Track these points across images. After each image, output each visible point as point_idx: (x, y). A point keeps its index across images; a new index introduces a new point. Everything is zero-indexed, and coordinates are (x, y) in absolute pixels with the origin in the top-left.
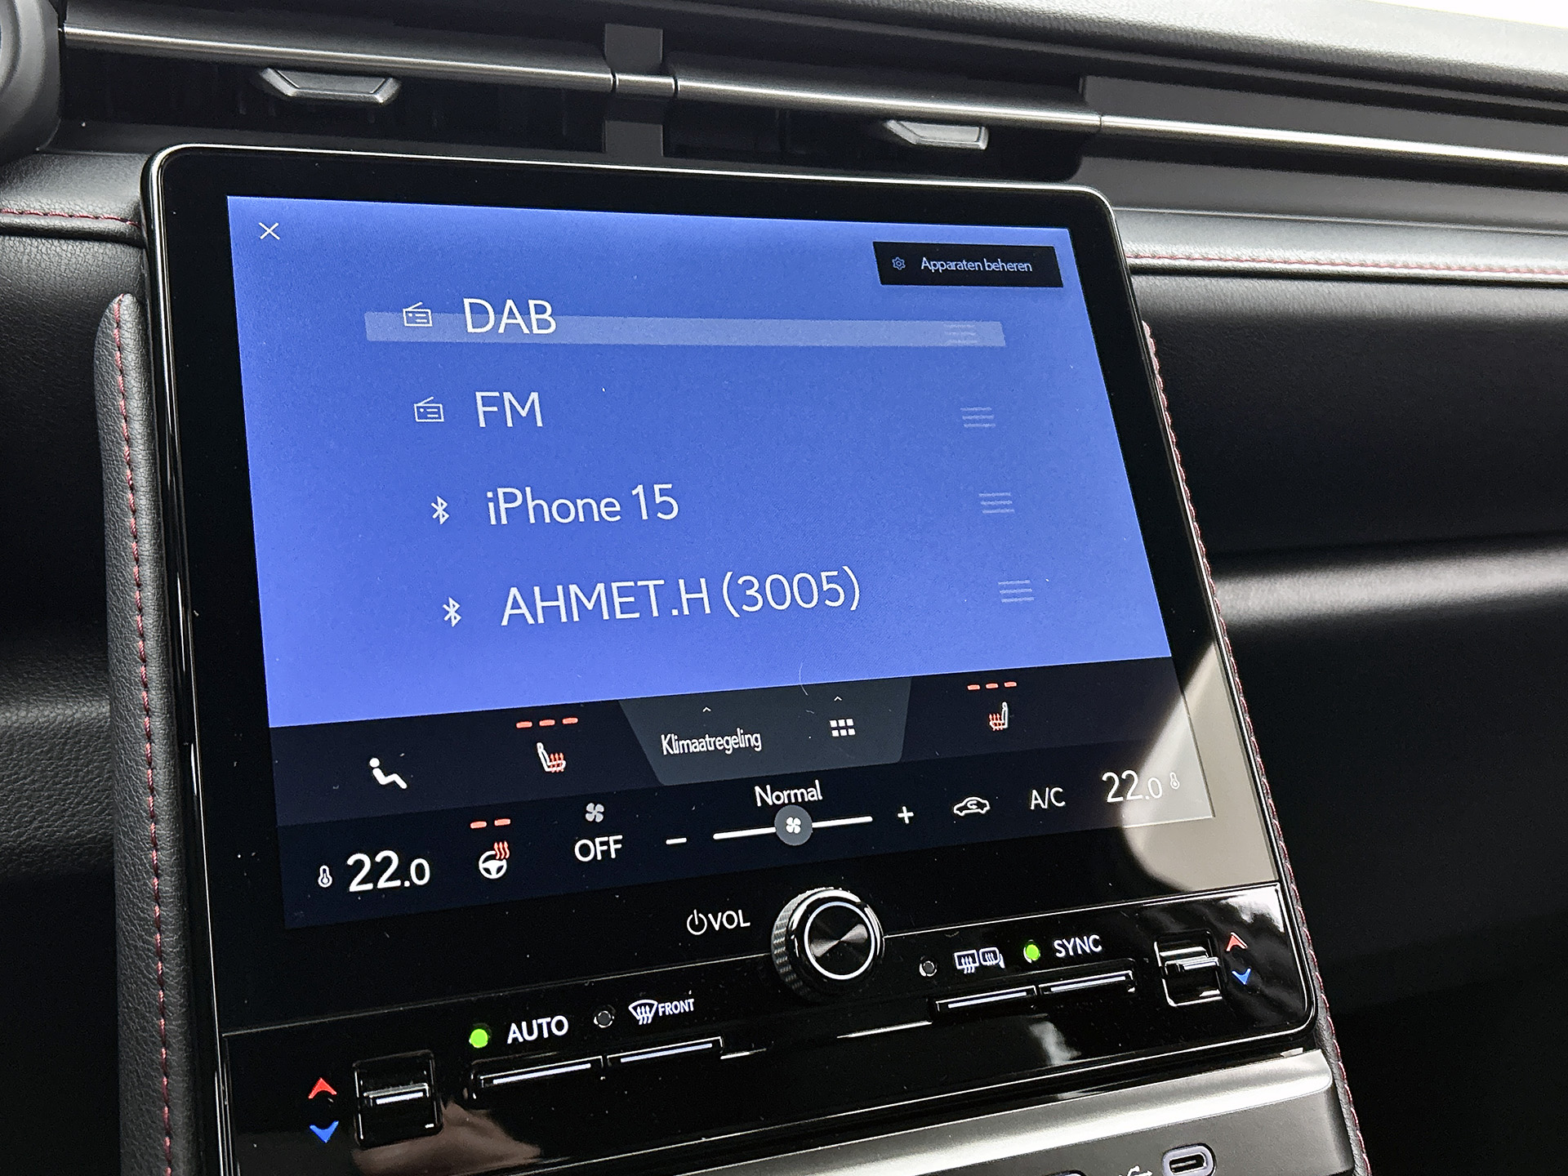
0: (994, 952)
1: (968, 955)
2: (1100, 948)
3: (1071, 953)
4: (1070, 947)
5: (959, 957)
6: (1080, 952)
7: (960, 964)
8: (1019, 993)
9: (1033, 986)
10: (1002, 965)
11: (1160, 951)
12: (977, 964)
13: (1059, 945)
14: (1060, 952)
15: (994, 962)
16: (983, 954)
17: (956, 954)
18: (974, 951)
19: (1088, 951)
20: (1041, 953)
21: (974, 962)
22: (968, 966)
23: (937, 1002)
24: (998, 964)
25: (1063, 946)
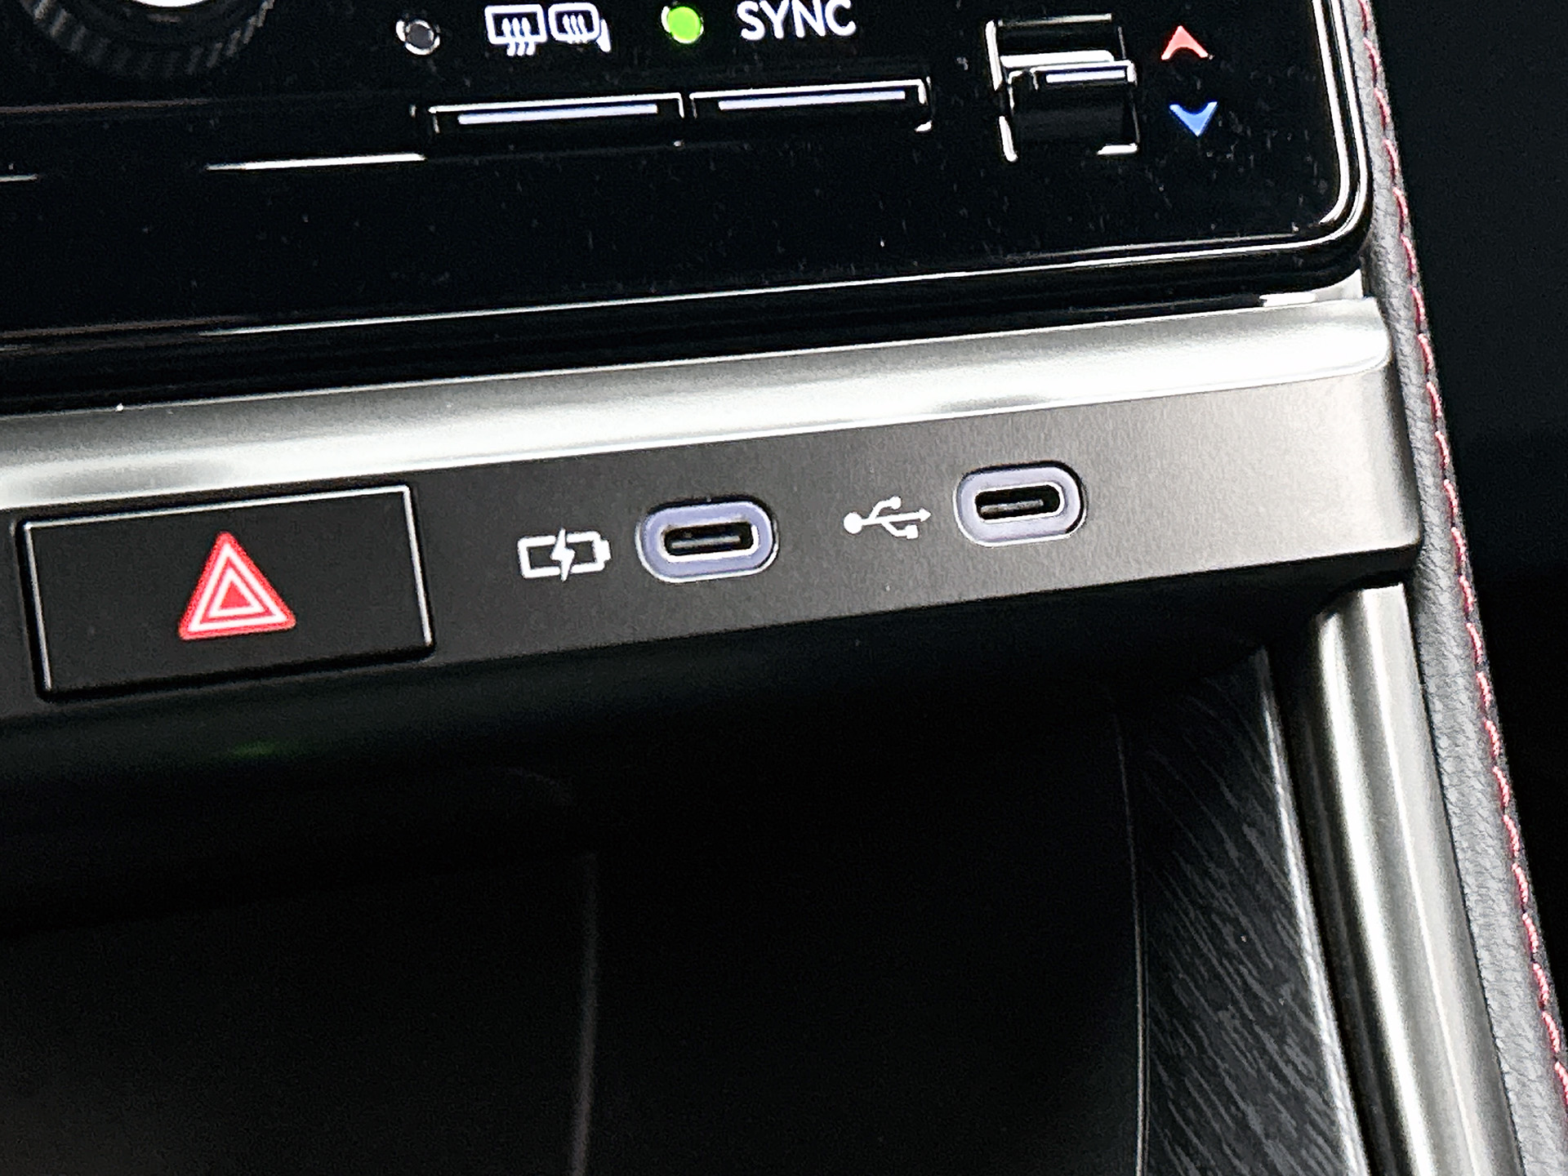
0: (587, 15)
1: (520, 16)
2: (851, 28)
3: (779, 33)
4: (777, 19)
5: (498, 19)
6: (800, 32)
7: (500, 33)
8: (643, 105)
9: (677, 95)
10: (605, 45)
11: (1003, 50)
12: (542, 38)
13: (751, 12)
14: (752, 28)
15: (585, 37)
16: (560, 16)
17: (490, 11)
18: (537, 9)
19: (822, 32)
20: (705, 25)
21: (535, 30)
22: (519, 41)
23: (433, 110)
24: (593, 44)
25: (761, 15)
